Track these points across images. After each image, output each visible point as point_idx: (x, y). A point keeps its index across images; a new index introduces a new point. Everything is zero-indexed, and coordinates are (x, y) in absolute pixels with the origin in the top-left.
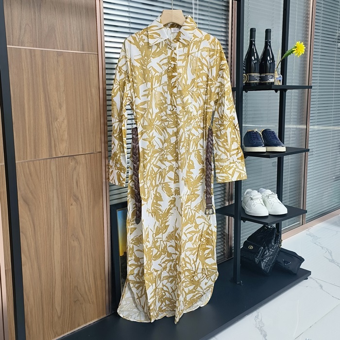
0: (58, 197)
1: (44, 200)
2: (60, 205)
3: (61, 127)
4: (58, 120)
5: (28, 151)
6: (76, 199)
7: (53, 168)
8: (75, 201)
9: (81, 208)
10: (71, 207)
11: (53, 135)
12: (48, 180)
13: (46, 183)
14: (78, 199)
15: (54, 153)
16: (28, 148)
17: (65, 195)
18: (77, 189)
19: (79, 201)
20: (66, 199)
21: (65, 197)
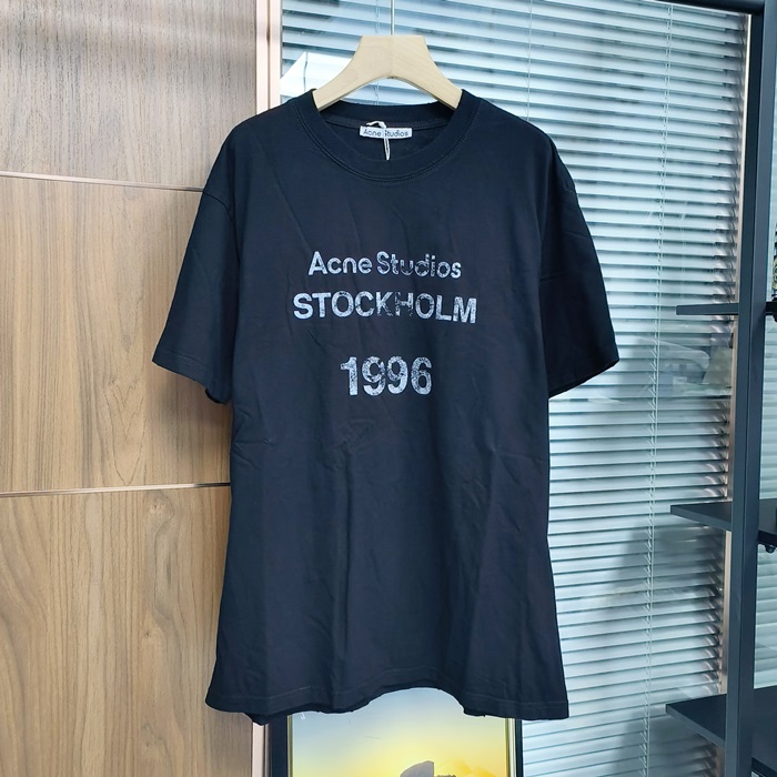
0: (103, 607)
1: (58, 613)
2: (111, 631)
3: (124, 404)
4: (117, 382)
5: (18, 465)
6: (164, 618)
7: (94, 520)
8: (160, 623)
9: (178, 645)
10: (144, 641)
11: (98, 423)
12: (76, 557)
13: (69, 563)
14: (169, 617)
15: (98, 475)
16: (18, 457)
17: (128, 603)
18: (169, 588)
19: (174, 624)
20: (128, 614)
21: (128, 609)
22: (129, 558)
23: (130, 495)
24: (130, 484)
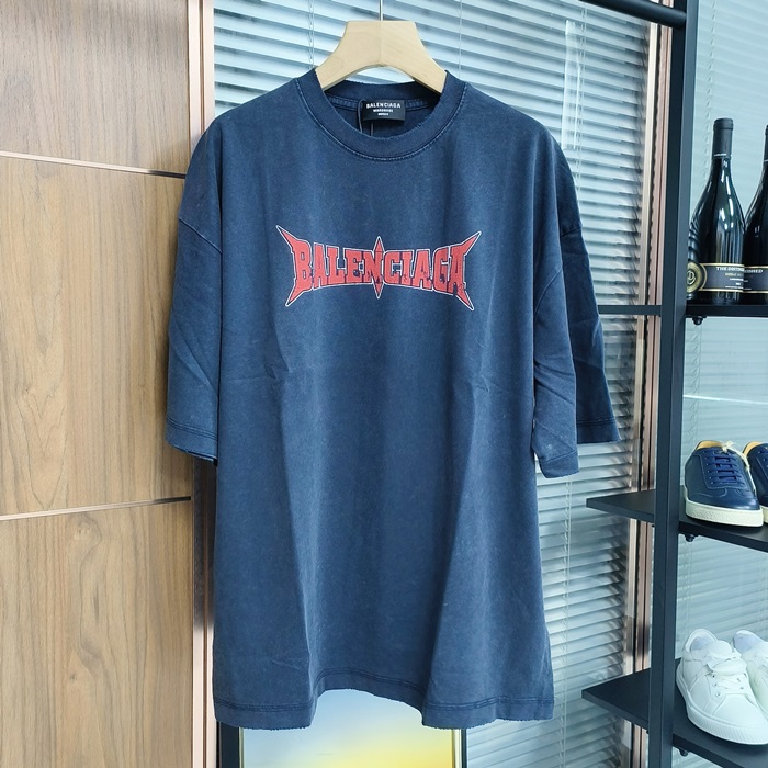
0: (20, 651)
4: (32, 391)
6: (92, 657)
8: (87, 663)
9: (109, 686)
14: (97, 656)
15: (11, 500)
17: (50, 645)
18: (97, 623)
19: (103, 663)
20: (50, 658)
21: (50, 651)
22: (50, 593)
23: (49, 519)
24: (49, 507)
